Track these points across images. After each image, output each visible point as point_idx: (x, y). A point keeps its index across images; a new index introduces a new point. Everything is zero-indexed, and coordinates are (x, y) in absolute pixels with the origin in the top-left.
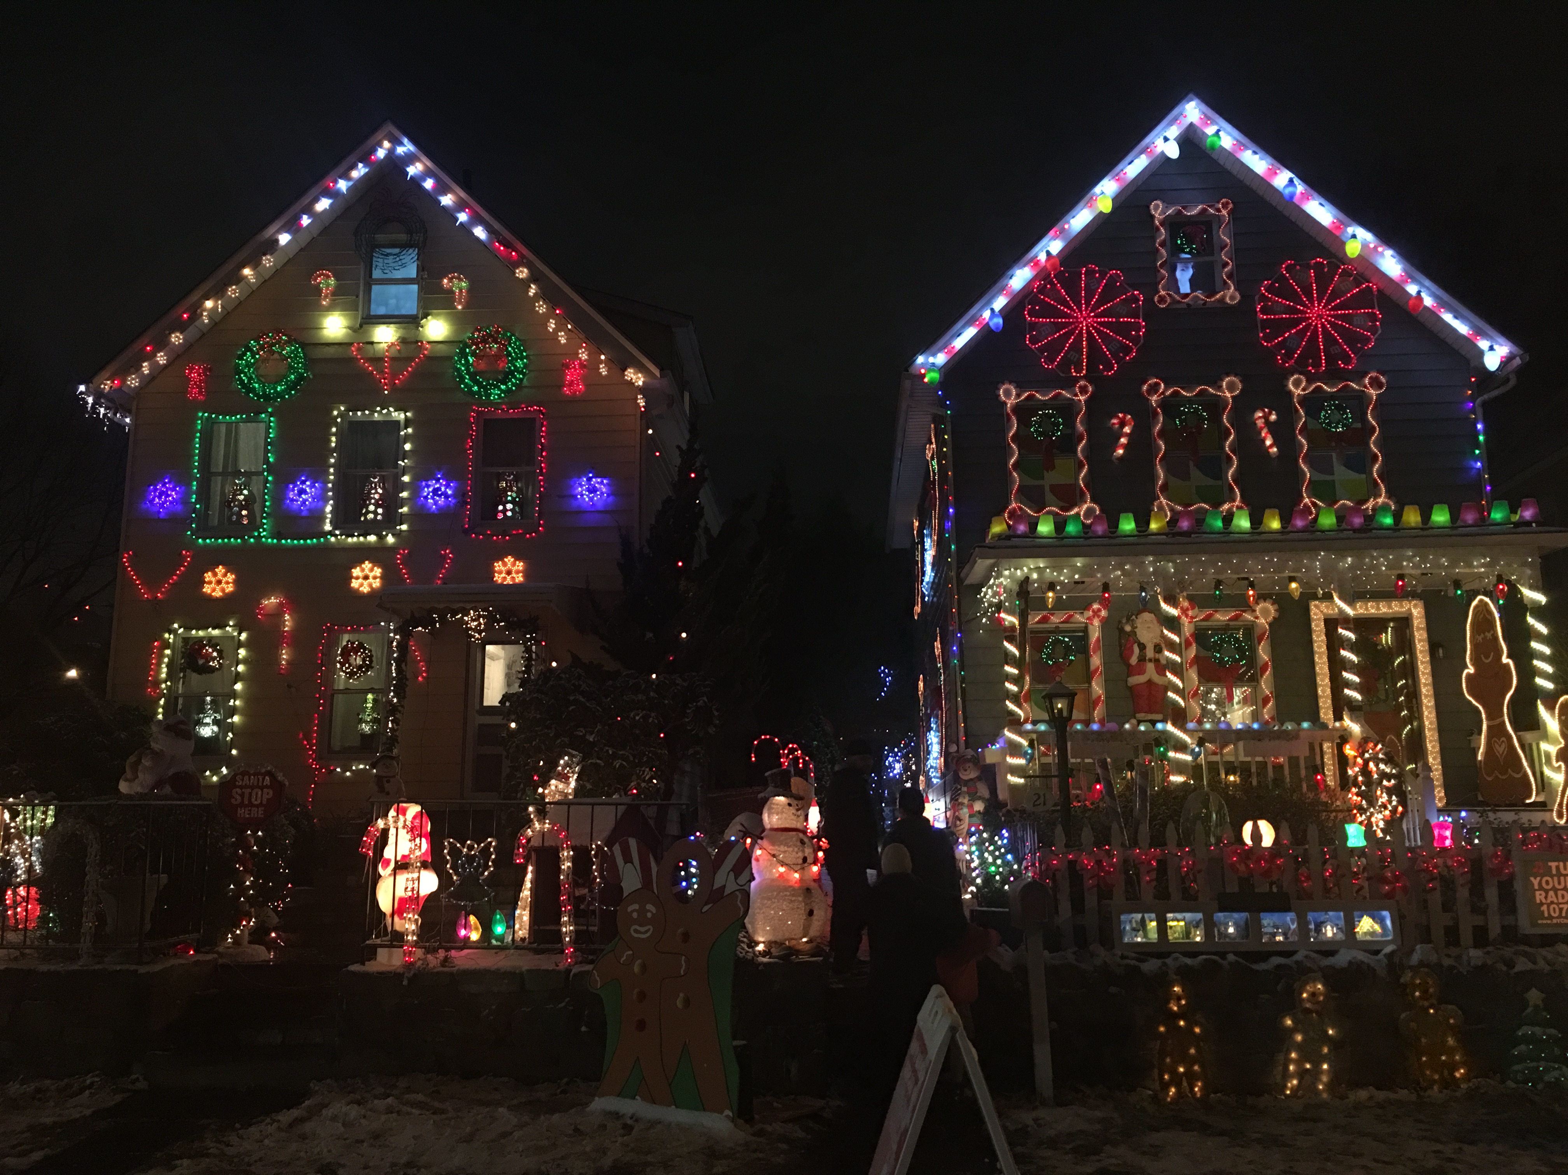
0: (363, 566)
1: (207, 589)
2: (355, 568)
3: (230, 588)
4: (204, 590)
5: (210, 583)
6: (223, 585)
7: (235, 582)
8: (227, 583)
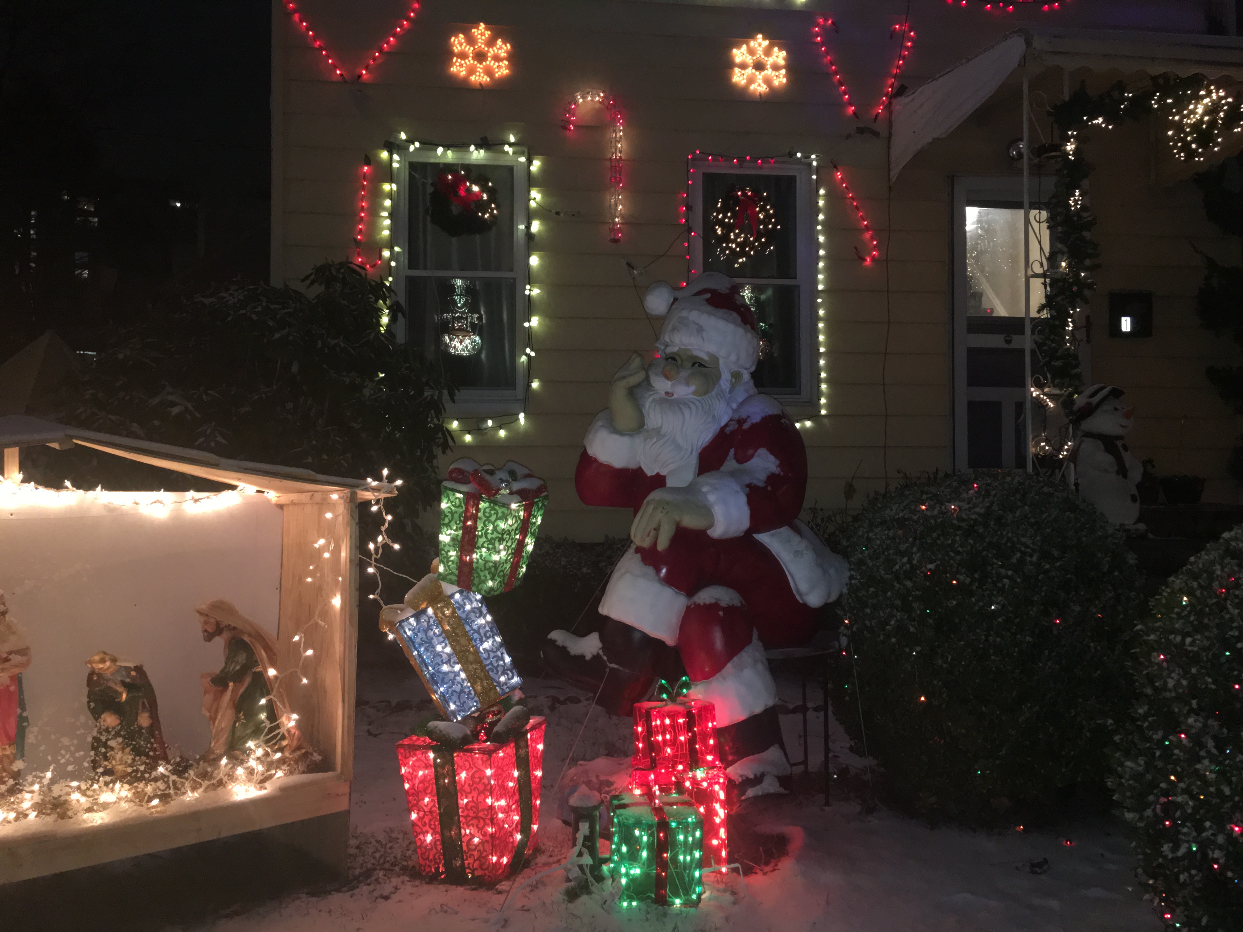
0: (752, 43)
1: (458, 68)
2: (739, 47)
3: (503, 70)
4: (454, 69)
5: (463, 56)
6: (490, 62)
7: (512, 57)
8: (497, 58)
